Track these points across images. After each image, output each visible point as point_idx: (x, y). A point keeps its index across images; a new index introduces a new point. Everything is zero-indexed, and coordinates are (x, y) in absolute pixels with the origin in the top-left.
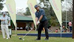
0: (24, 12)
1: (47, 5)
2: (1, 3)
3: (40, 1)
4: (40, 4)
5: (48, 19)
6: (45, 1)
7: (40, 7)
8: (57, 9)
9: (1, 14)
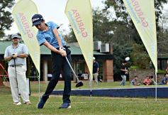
0: (64, 34)
1: (123, 13)
2: (7, 12)
3: (106, 3)
4: (104, 10)
5: (128, 50)
6: (119, 4)
7: (105, 19)
9: (7, 40)
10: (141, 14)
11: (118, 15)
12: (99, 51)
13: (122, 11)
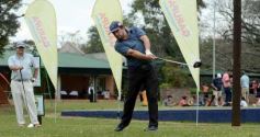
1: (154, 18)
2: (13, 15)
6: (148, 8)
7: (131, 25)
8: (186, 34)
10: (180, 20)
11: (147, 21)
13: (152, 16)
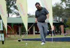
11: (67, 5)
12: (57, 21)
13: (69, 3)
